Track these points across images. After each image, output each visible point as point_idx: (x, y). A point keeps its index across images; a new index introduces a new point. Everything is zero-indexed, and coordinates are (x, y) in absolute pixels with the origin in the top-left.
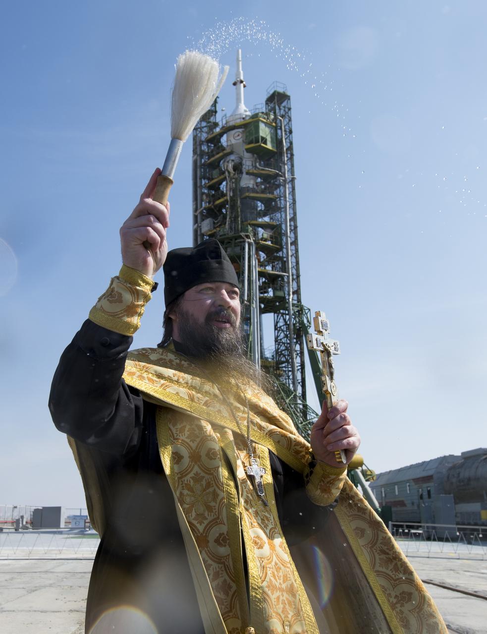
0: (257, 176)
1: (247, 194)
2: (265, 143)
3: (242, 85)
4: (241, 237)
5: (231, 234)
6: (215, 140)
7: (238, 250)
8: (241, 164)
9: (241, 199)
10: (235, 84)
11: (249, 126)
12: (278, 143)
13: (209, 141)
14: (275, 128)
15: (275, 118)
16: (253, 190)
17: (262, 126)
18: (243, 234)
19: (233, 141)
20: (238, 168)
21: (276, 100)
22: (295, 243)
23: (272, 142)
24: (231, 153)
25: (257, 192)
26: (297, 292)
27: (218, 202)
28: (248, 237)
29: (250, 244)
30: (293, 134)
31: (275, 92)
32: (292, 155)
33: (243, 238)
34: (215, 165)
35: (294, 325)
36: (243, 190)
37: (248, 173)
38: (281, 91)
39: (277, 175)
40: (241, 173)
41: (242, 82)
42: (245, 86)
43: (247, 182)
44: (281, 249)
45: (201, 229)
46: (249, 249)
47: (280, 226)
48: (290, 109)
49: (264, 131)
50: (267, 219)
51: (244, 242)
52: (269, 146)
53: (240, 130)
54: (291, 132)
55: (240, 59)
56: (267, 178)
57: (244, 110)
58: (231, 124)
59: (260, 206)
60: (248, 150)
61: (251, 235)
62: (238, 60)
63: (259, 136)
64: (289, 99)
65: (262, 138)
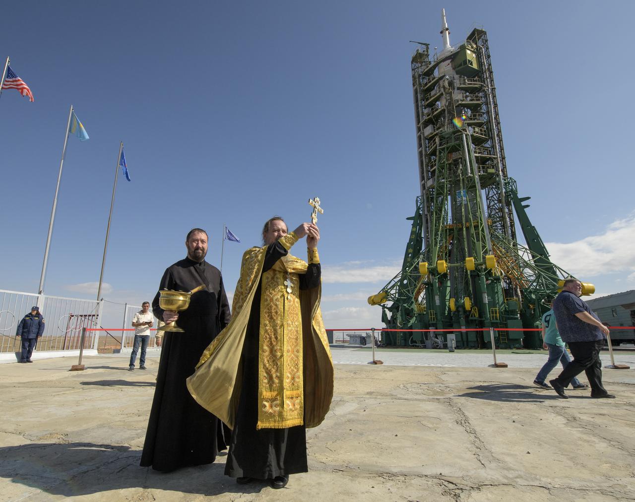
0: (466, 90)
1: (460, 102)
2: (471, 64)
3: (447, 32)
4: (459, 131)
5: (451, 130)
6: (430, 72)
8: (453, 82)
10: (442, 32)
11: (457, 58)
12: (480, 64)
13: (425, 74)
14: (478, 52)
15: (477, 47)
17: (467, 53)
18: (460, 129)
19: (445, 69)
21: (476, 35)
23: (477, 63)
27: (436, 113)
28: (464, 131)
29: (466, 136)
31: (475, 29)
33: (461, 132)
35: (505, 192)
36: (455, 100)
37: (459, 89)
38: (479, 29)
39: (482, 86)
40: (454, 88)
41: (447, 29)
42: (449, 33)
43: (458, 95)
44: (489, 139)
45: (424, 135)
46: (467, 138)
47: (487, 122)
48: (486, 41)
49: (470, 57)
51: (462, 134)
52: (475, 66)
53: (449, 61)
54: (489, 57)
55: (444, 14)
56: (473, 91)
57: (450, 47)
58: (442, 58)
61: (467, 129)
62: (443, 16)
63: (466, 60)
64: (486, 34)
65: (469, 61)
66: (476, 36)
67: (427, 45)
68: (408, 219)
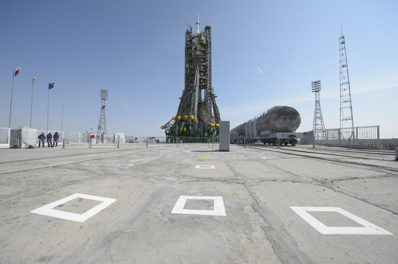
0: (201, 51)
1: (198, 56)
2: (203, 41)
4: (195, 68)
5: (193, 68)
6: (191, 41)
7: (194, 72)
8: (196, 48)
9: (196, 58)
10: (196, 24)
11: (199, 36)
12: (207, 41)
13: (189, 41)
14: (206, 37)
15: (206, 34)
16: (200, 56)
17: (202, 36)
18: (196, 68)
19: (195, 41)
20: (195, 49)
22: (210, 70)
23: (205, 41)
24: (194, 45)
25: (201, 56)
26: (210, 84)
27: (190, 59)
28: (197, 68)
29: (197, 70)
30: (211, 39)
32: (211, 45)
34: (191, 48)
35: (209, 92)
36: (197, 55)
37: (198, 50)
38: (209, 26)
39: (206, 51)
40: (196, 50)
41: (198, 23)
42: (199, 25)
43: (198, 53)
44: (206, 72)
45: (187, 66)
46: (197, 72)
47: (206, 65)
48: (211, 31)
49: (203, 38)
50: (204, 64)
52: (204, 42)
53: (197, 38)
55: (198, 16)
56: (204, 52)
57: (199, 32)
58: (195, 36)
59: (202, 60)
60: (198, 44)
61: (198, 68)
64: (211, 28)
65: (202, 40)
66: (208, 28)
67: (191, 28)
68: (179, 98)
